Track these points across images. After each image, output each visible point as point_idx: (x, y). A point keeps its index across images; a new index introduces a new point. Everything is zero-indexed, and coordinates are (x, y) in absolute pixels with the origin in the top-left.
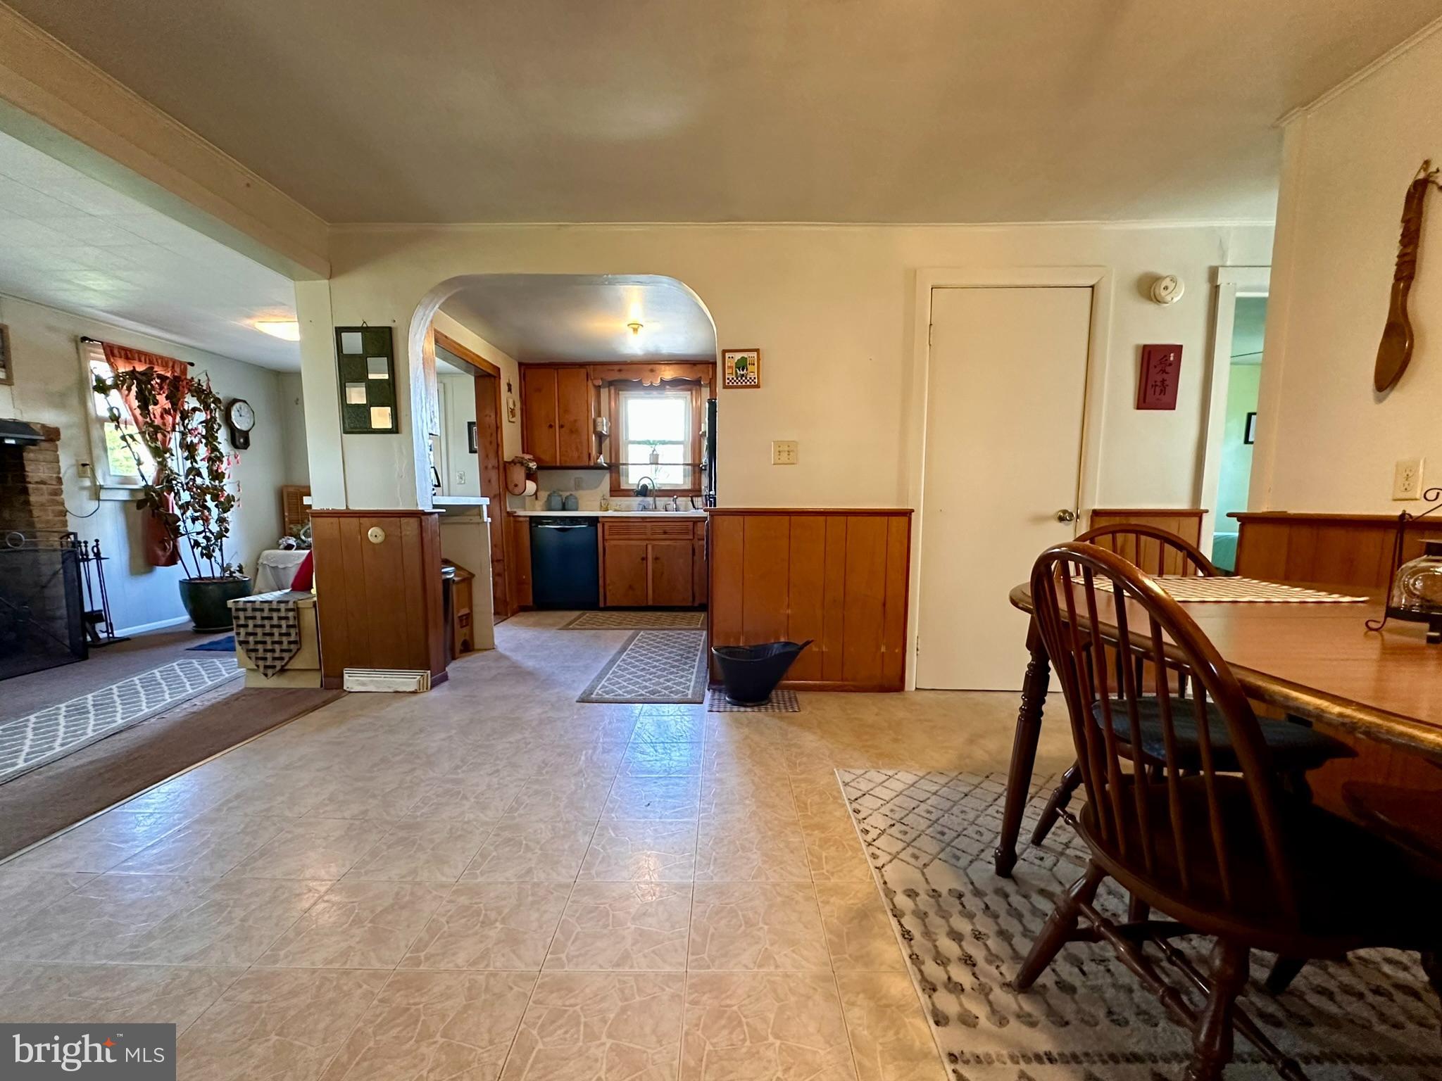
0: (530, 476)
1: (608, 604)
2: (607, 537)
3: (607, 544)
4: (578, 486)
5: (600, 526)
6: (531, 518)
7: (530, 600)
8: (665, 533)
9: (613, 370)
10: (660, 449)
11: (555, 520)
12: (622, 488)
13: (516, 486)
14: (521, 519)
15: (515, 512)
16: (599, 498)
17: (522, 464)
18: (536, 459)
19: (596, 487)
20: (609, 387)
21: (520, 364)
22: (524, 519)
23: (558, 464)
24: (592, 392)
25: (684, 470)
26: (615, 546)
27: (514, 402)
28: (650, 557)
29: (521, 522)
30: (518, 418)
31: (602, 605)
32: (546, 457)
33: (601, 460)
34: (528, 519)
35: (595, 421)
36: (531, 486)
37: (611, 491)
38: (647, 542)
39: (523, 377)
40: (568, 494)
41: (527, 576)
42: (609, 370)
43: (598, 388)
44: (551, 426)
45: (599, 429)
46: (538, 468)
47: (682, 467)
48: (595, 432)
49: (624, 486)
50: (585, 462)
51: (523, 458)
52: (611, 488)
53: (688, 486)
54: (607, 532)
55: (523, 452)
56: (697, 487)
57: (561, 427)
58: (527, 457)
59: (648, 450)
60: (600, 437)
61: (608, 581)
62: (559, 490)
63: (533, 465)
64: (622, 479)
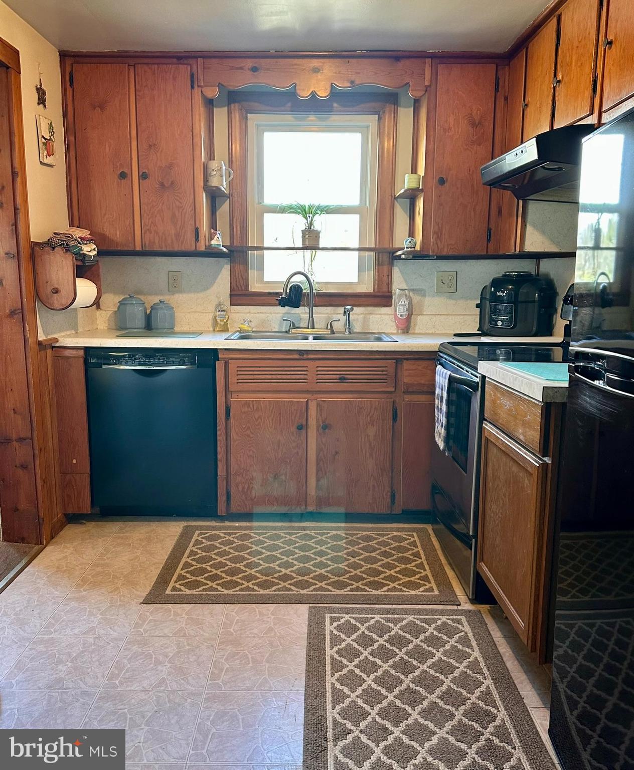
0: (83, 269)
1: (234, 509)
2: (231, 388)
3: (233, 400)
4: (174, 286)
5: (219, 366)
6: (88, 351)
7: (85, 504)
8: (342, 379)
9: (241, 68)
10: (320, 222)
11: (133, 353)
12: (252, 289)
13: (56, 291)
14: (67, 353)
15: (56, 340)
16: (211, 308)
17: (67, 249)
18: (97, 238)
19: (207, 288)
20: (229, 104)
21: (64, 55)
22: (74, 352)
23: (138, 248)
24: (200, 111)
25: (360, 259)
26: (247, 404)
27: (51, 126)
28: (312, 422)
29: (68, 358)
30: (59, 158)
31: (221, 508)
32: (116, 234)
33: (217, 241)
34: (81, 353)
35: (206, 168)
36: (86, 290)
37: (231, 295)
38: (309, 396)
39: (68, 81)
40: (156, 299)
41: (81, 460)
42: (232, 68)
43: (210, 103)
44: (123, 176)
45: (214, 182)
46: (100, 253)
47: (356, 253)
48: (207, 188)
49: (255, 287)
50: (188, 244)
51: (69, 236)
52: (232, 290)
53: (367, 287)
54: (232, 379)
55: (72, 225)
56: (385, 289)
57: (143, 176)
58: (78, 233)
59: (300, 223)
60: (215, 196)
61: (234, 467)
62: (140, 292)
63: (90, 250)
64: (253, 274)
